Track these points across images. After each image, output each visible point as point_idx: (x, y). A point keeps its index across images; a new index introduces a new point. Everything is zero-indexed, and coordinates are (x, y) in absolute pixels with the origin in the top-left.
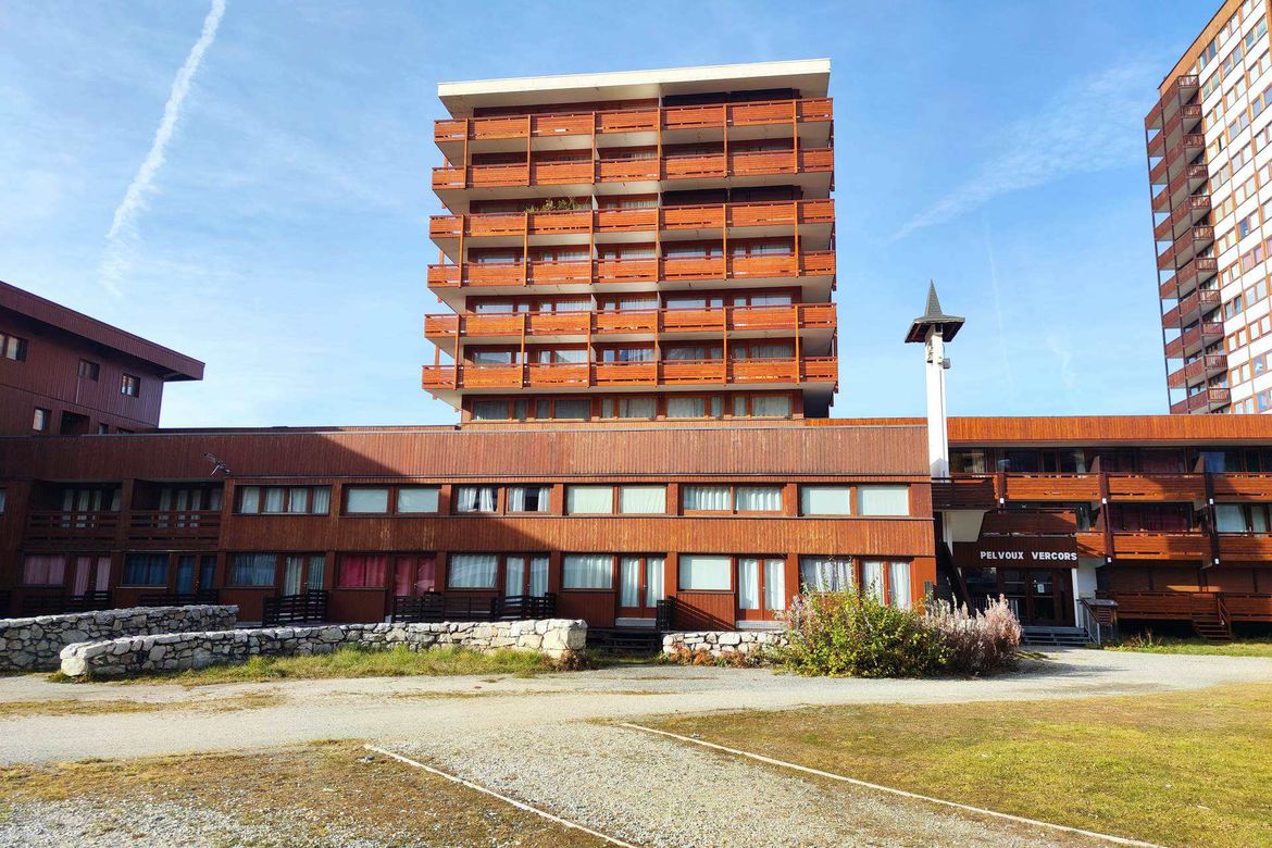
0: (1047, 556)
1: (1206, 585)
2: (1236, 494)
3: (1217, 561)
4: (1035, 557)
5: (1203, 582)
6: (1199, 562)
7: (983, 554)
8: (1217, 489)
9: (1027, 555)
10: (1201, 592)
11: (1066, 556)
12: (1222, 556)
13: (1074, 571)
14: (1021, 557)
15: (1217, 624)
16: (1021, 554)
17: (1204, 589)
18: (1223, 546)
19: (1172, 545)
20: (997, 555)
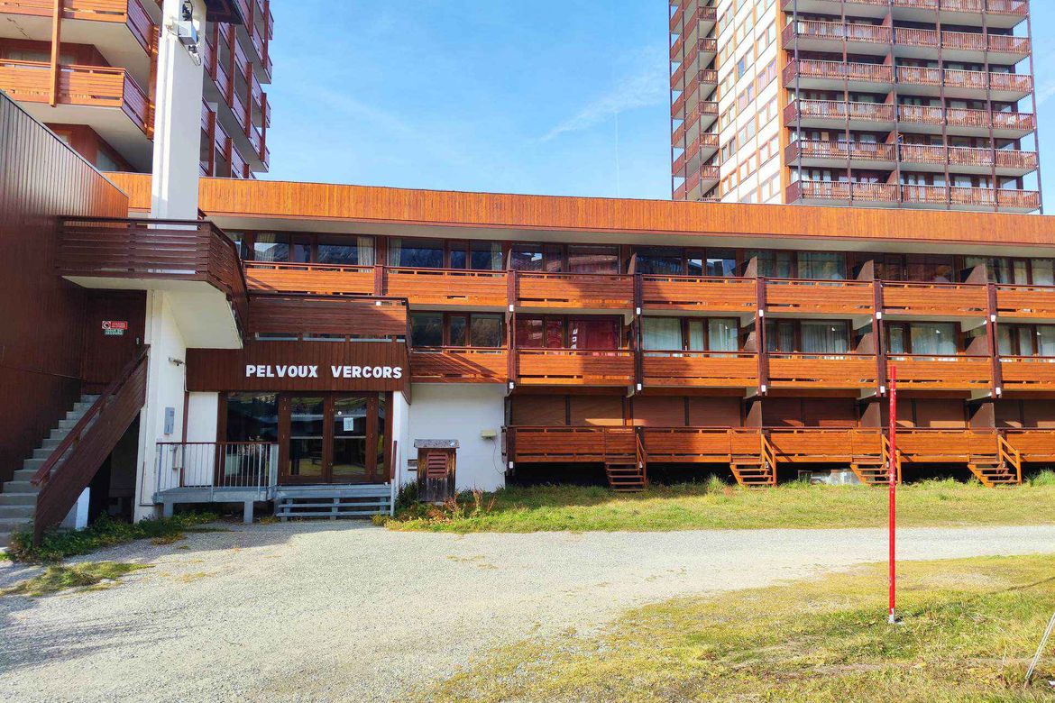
0: (356, 372)
1: (631, 417)
2: (667, 303)
3: (639, 387)
4: (336, 374)
5: (627, 415)
6: (625, 389)
7: (250, 369)
8: (648, 296)
9: (324, 372)
10: (625, 427)
11: (386, 372)
12: (646, 380)
13: (398, 398)
14: (314, 374)
15: (634, 466)
16: (314, 369)
17: (629, 423)
18: (648, 367)
19: (587, 367)
20: (274, 371)
